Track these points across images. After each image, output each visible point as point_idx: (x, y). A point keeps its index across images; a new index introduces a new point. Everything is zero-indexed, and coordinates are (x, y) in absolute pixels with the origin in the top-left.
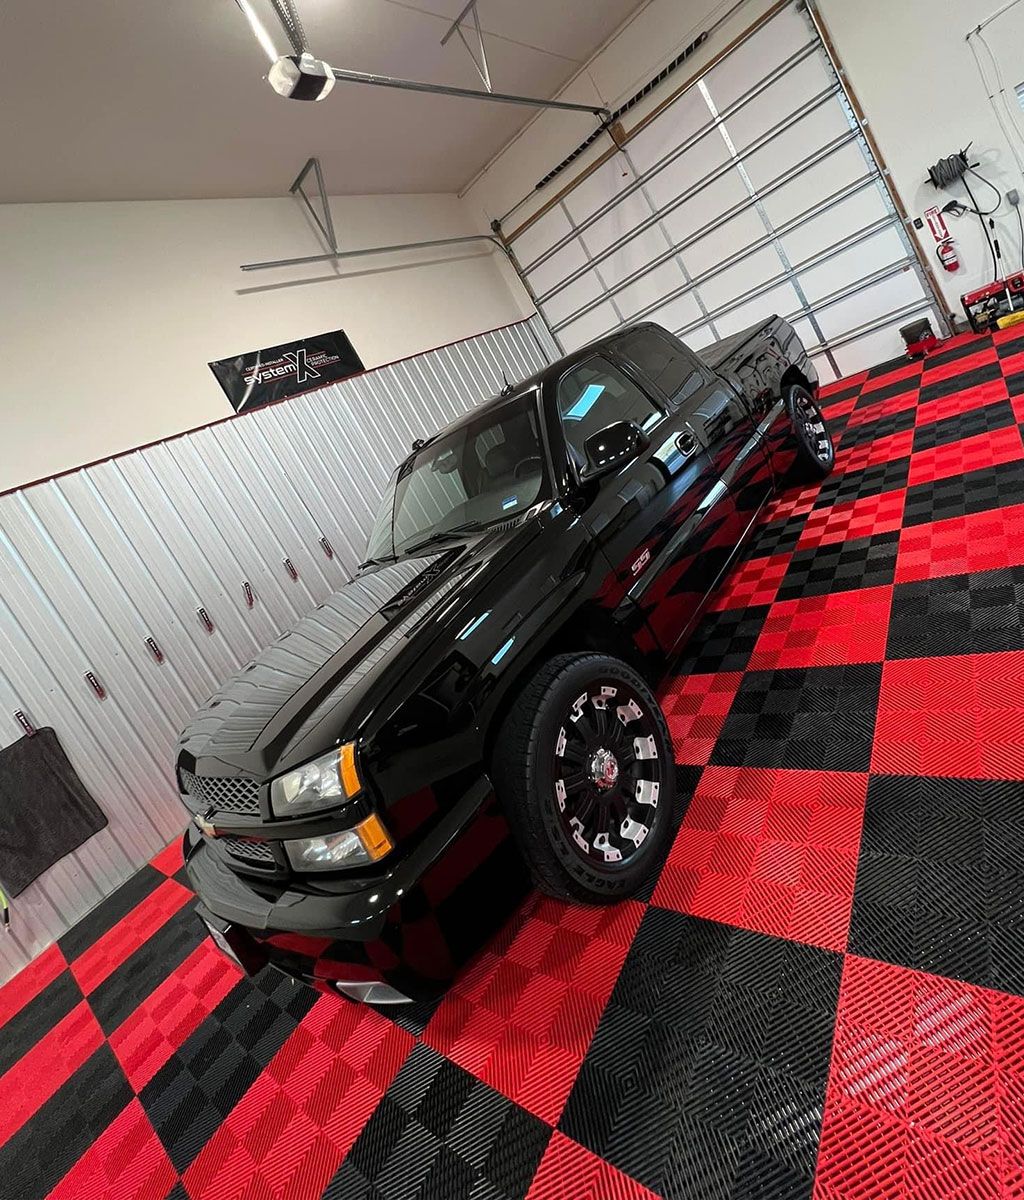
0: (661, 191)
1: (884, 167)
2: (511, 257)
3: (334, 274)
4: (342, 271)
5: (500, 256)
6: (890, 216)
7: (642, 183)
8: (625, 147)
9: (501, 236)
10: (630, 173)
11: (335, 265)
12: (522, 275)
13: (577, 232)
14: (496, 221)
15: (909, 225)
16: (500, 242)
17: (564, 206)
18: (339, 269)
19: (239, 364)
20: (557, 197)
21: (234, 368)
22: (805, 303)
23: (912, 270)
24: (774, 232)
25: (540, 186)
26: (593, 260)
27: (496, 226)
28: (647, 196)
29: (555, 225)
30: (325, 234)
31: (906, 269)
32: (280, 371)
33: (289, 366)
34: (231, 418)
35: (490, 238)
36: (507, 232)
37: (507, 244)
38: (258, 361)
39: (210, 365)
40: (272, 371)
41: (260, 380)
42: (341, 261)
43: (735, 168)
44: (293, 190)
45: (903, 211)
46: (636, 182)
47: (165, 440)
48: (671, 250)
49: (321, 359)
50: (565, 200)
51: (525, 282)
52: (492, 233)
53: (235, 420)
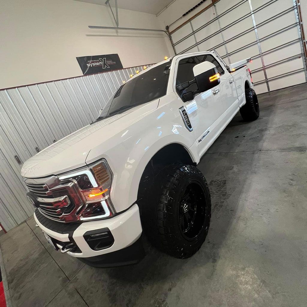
0: (224, 21)
1: (301, 21)
2: (171, 39)
3: (117, 35)
4: (119, 35)
5: (167, 39)
6: (299, 39)
7: (218, 18)
8: (215, 5)
9: (168, 31)
10: (215, 14)
11: (117, 32)
12: (173, 46)
13: (194, 33)
14: (168, 26)
15: (305, 42)
16: (168, 34)
17: (191, 24)
18: (118, 33)
19: (85, 59)
20: (189, 20)
21: (84, 60)
22: (263, 65)
23: (301, 58)
24: (259, 40)
25: (184, 15)
26: (197, 43)
27: (167, 28)
28: (219, 23)
29: (187, 30)
30: (115, 20)
31: (300, 57)
32: (98, 64)
33: (101, 63)
34: (82, 76)
35: (165, 32)
36: (171, 30)
37: (170, 34)
38: (91, 59)
39: (76, 57)
40: (95, 63)
41: (91, 65)
42: (119, 30)
43: (251, 16)
44: (106, 3)
45: (304, 37)
46: (217, 17)
47: (62, 80)
48: (223, 43)
49: (110, 62)
50: (191, 21)
51: (174, 48)
52: (166, 30)
53: (83, 77)
